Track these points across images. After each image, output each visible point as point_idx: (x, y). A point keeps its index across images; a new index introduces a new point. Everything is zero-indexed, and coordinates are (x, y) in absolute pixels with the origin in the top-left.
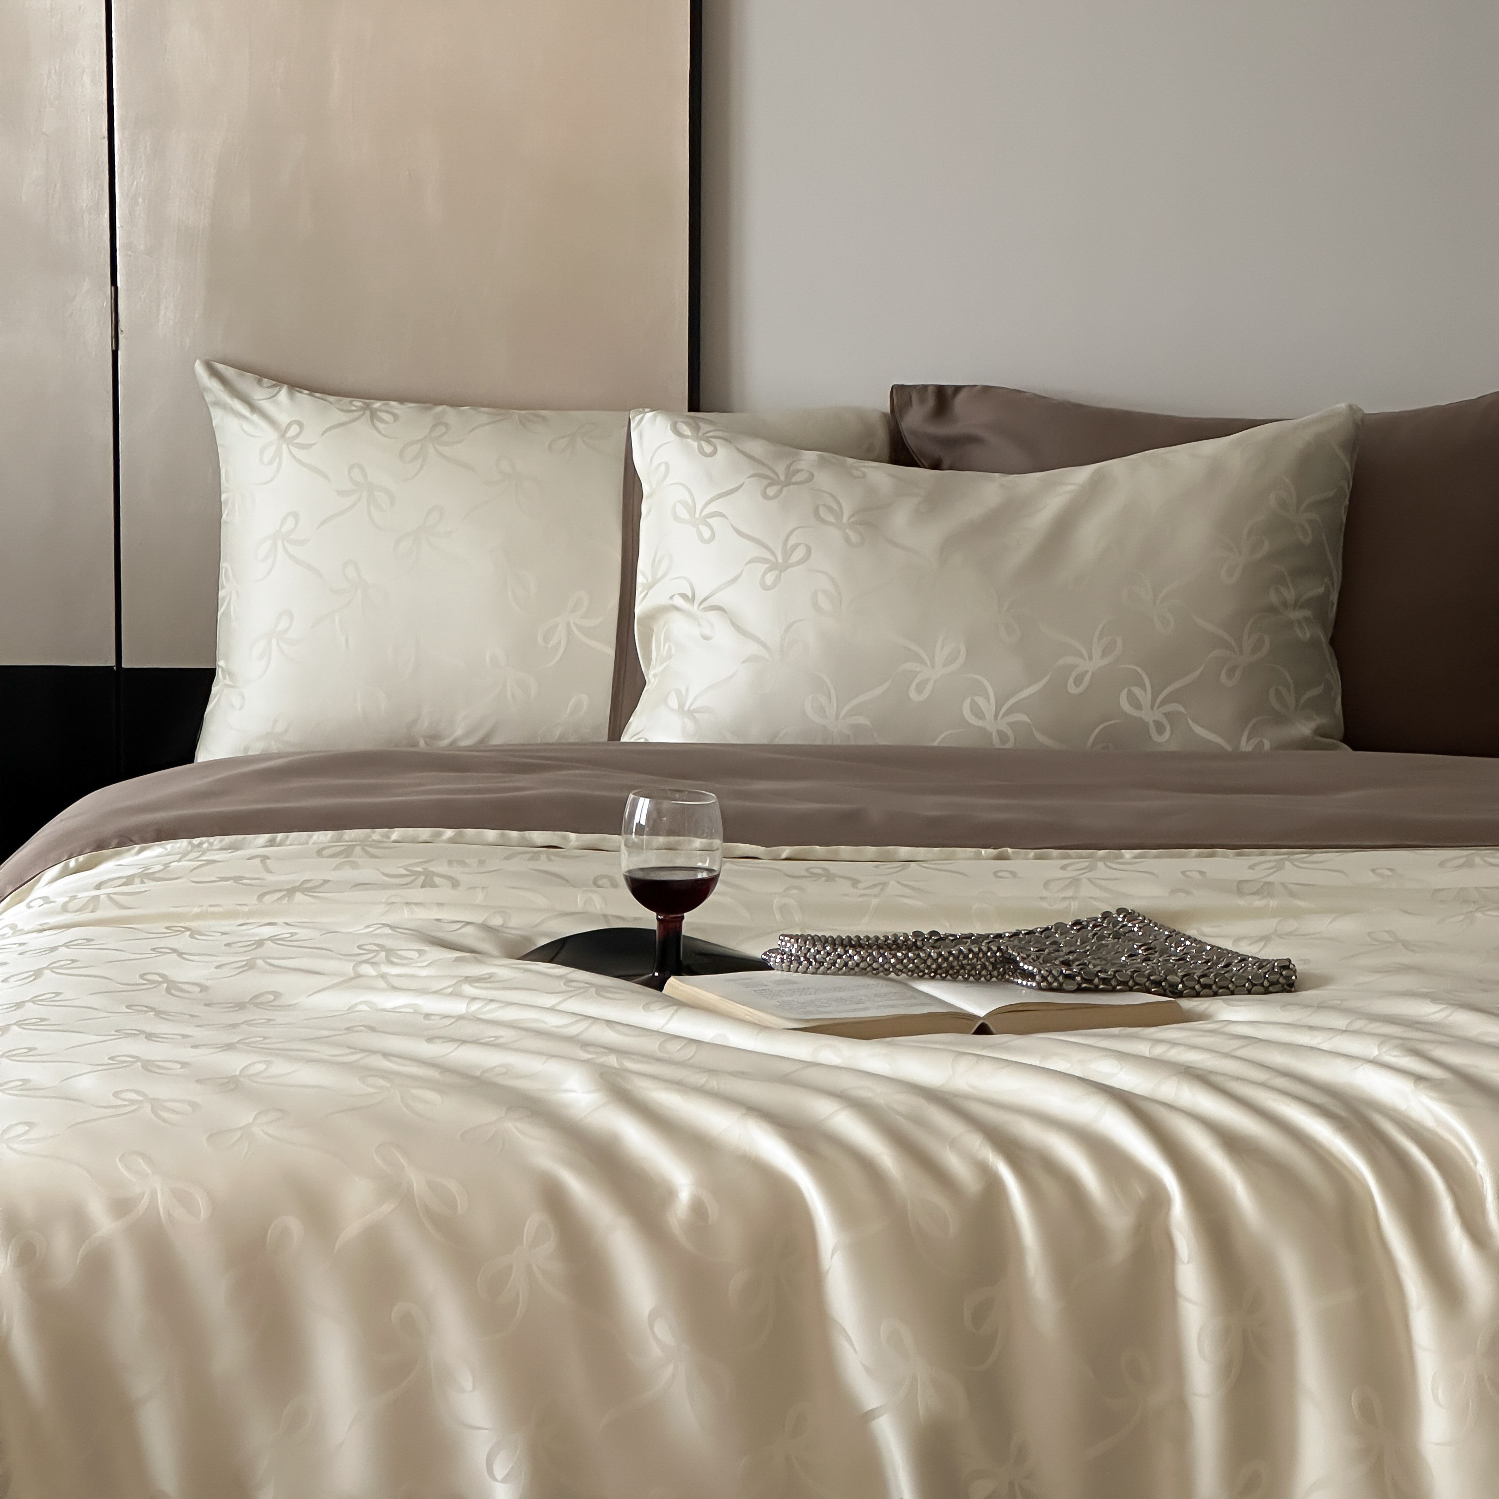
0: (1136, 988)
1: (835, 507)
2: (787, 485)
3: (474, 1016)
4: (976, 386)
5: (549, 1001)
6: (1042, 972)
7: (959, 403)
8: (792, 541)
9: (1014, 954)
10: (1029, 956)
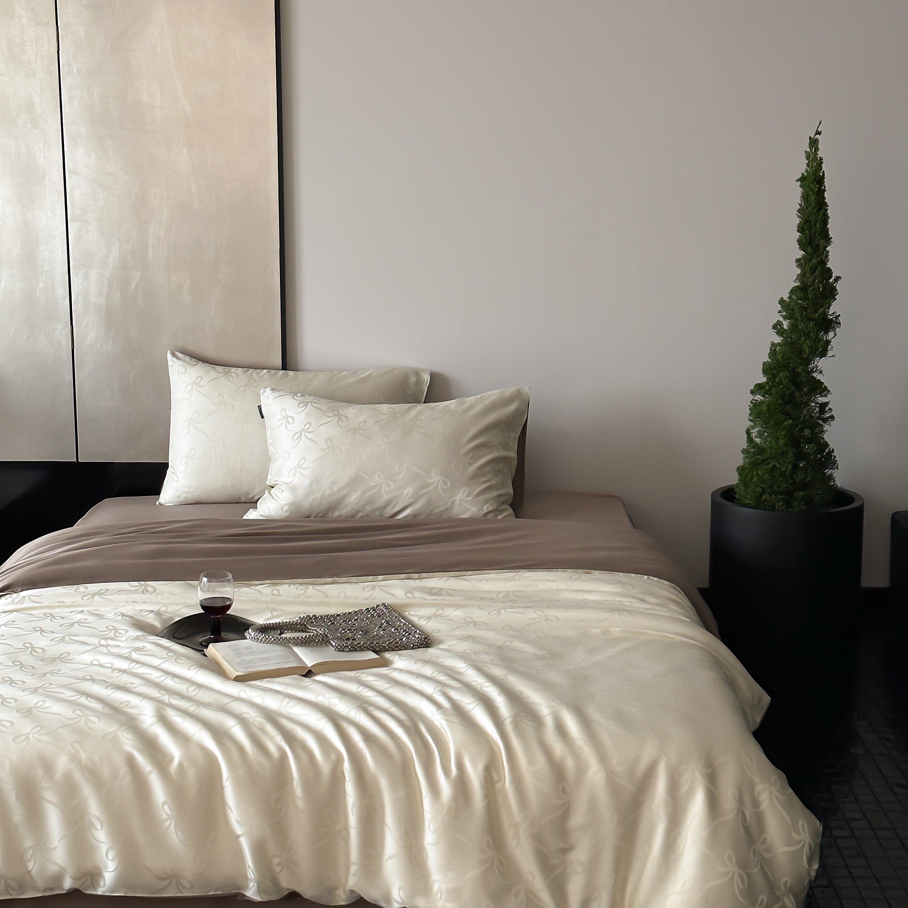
0: (371, 649)
3: (130, 671)
5: (157, 662)
6: (336, 644)
9: (329, 636)
10: (335, 637)
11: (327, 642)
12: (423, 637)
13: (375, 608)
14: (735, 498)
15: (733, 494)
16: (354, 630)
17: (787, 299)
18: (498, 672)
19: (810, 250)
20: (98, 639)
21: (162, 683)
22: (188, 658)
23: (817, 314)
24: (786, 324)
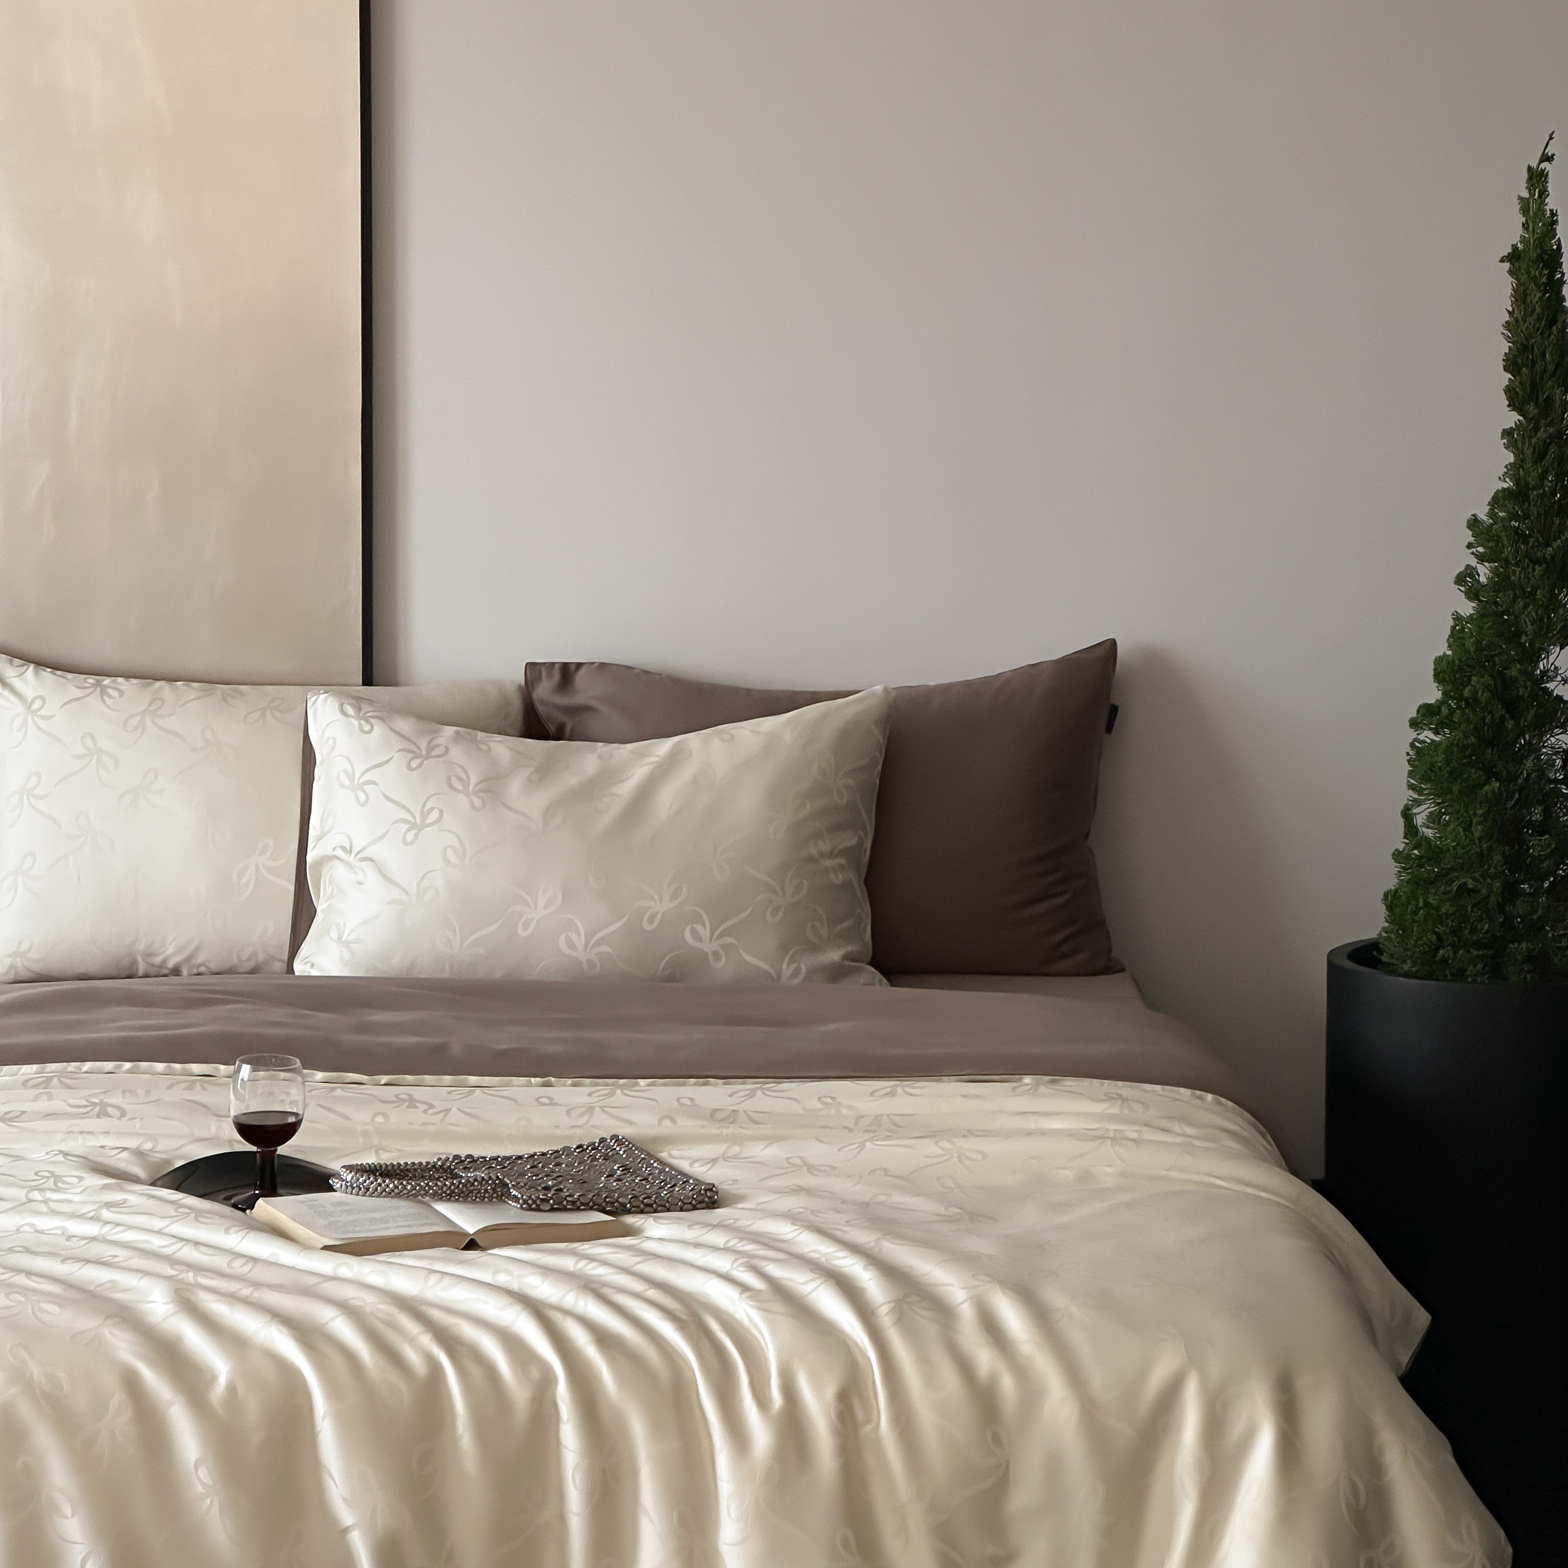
0: (595, 1207)
1: (464, 776)
2: (427, 759)
3: (104, 1238)
4: (594, 663)
5: (158, 1224)
6: (524, 1197)
7: (580, 678)
8: (428, 806)
9: (508, 1182)
10: (519, 1183)
11: (502, 1195)
12: (703, 1188)
13: (597, 1144)
14: (1379, 961)
15: (1375, 953)
16: (557, 1177)
17: (1485, 518)
18: (864, 1237)
19: (1532, 409)
20: (26, 1190)
21: (176, 1255)
22: (222, 1216)
23: (1550, 549)
24: (1484, 573)
